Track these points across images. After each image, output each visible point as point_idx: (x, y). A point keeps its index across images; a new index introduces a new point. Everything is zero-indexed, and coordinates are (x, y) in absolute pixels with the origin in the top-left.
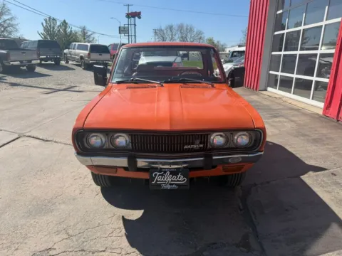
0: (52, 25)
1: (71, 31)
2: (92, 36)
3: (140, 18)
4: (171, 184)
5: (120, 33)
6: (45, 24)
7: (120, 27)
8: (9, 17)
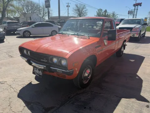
0: (100, 12)
1: (108, 14)
2: (117, 16)
3: (141, 6)
4: (38, 74)
5: (128, 14)
6: (98, 12)
7: (129, 11)
8: (85, 10)
